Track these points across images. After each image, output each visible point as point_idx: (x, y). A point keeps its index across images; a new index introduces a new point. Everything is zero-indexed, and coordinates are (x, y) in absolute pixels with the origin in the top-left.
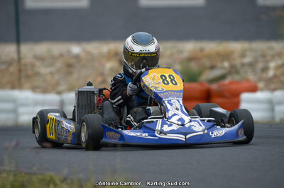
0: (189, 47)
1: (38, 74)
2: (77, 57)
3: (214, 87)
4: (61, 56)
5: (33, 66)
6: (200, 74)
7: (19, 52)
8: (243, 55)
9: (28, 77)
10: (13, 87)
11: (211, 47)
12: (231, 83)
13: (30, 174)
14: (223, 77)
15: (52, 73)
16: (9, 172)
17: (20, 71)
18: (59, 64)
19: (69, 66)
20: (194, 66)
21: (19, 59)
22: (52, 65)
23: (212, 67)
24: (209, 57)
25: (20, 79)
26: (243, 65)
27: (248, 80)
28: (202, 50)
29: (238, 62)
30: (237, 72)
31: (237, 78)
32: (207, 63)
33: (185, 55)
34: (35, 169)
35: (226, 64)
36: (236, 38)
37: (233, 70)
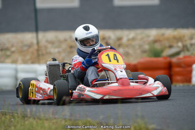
0: (153, 33)
1: (50, 53)
4: (66, 40)
5: (46, 47)
6: (162, 51)
7: (37, 38)
8: (191, 38)
9: (43, 55)
10: (33, 63)
11: (169, 33)
12: (185, 57)
14: (178, 53)
15: (59, 52)
18: (64, 46)
19: (71, 47)
20: (158, 46)
21: (38, 43)
22: (59, 47)
23: (171, 47)
24: (168, 39)
26: (192, 45)
28: (163, 35)
29: (188, 43)
30: (188, 50)
31: (187, 54)
32: (167, 44)
33: (152, 38)
35: (180, 44)
37: (185, 48)
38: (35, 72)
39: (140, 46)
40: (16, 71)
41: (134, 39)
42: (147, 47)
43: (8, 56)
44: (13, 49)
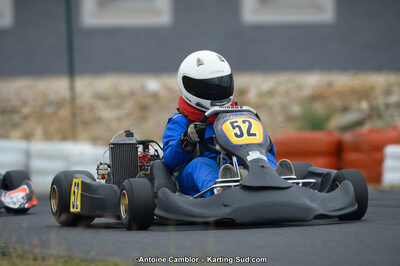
0: (312, 81)
1: (99, 120)
2: (155, 96)
3: (348, 137)
4: (132, 94)
5: (92, 108)
6: (328, 118)
7: (72, 88)
8: (388, 92)
9: (86, 124)
10: (64, 138)
11: (343, 80)
12: (371, 131)
13: (86, 260)
14: (360, 123)
15: (119, 119)
16: (57, 258)
17: (74, 115)
18: (129, 105)
19: (144, 108)
20: (319, 108)
21: (73, 99)
22: (118, 106)
23: (345, 109)
24: (340, 94)
25: (73, 126)
26: (388, 106)
27: (395, 127)
28: (330, 85)
29: (381, 101)
30: (380, 116)
31: (379, 124)
32: (337, 103)
33: (307, 92)
34: (93, 254)
35: (364, 105)
36: (379, 68)
37: (375, 113)
38: (65, 158)
39: (284, 108)
40: (28, 155)
41: (271, 93)
42: (296, 110)
43: (15, 126)
44: (26, 111)
